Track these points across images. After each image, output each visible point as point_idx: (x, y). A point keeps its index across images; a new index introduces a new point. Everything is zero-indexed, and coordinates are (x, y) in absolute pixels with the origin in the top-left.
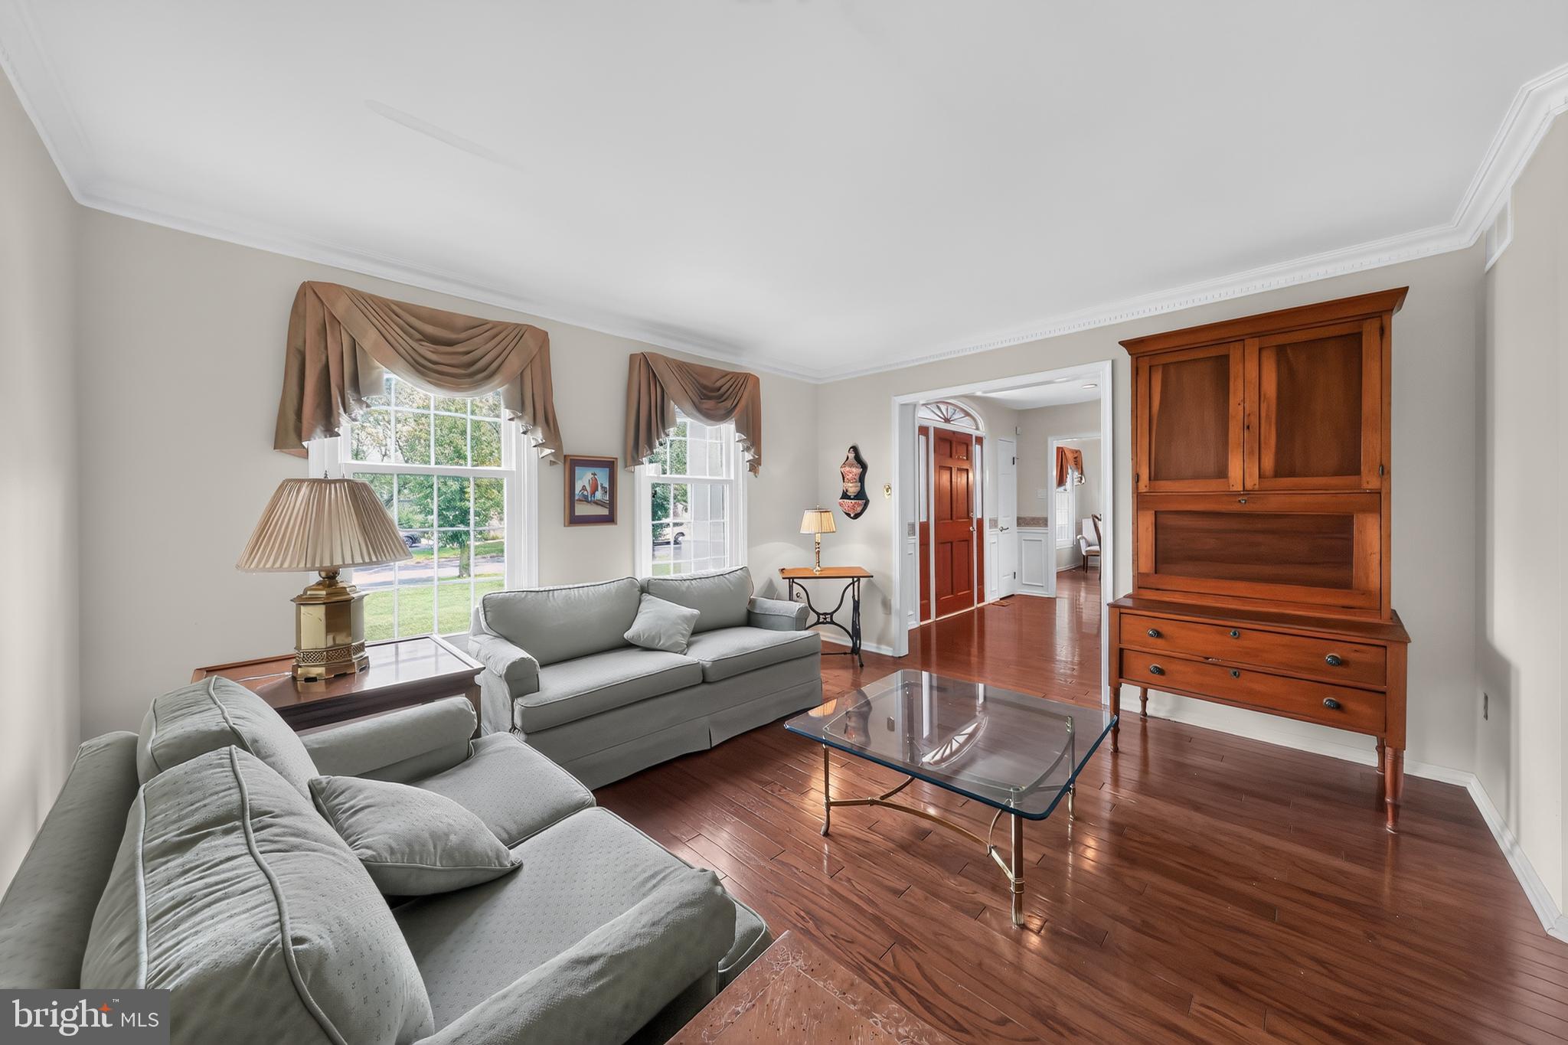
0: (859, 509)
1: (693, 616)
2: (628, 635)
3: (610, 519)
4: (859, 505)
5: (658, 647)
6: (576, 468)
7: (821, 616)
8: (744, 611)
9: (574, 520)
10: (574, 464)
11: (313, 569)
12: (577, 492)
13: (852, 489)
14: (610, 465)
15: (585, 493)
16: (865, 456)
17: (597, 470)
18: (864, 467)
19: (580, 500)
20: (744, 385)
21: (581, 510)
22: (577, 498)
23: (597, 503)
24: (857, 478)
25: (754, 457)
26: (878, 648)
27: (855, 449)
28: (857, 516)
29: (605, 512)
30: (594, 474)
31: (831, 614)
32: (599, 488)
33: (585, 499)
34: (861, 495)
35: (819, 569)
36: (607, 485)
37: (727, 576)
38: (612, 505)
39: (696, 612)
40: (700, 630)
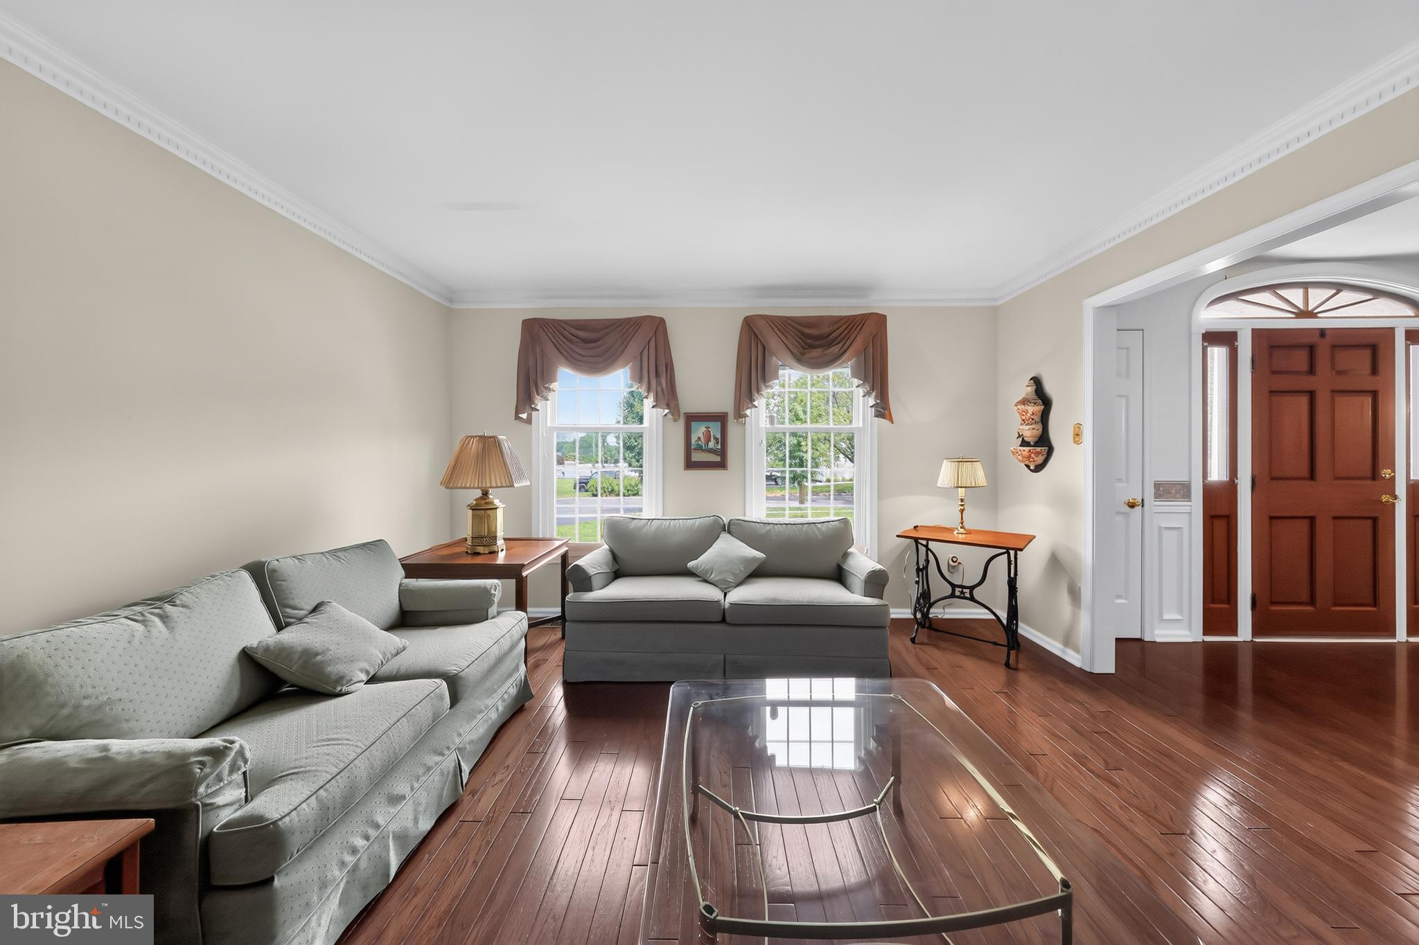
0: (1040, 459)
1: (754, 559)
2: (691, 564)
3: (722, 465)
4: (1037, 454)
5: (709, 580)
6: (692, 423)
7: (957, 589)
8: (834, 564)
9: (690, 465)
10: (691, 419)
11: (478, 488)
12: (693, 441)
13: (1031, 433)
14: (721, 418)
15: (700, 442)
16: (1049, 388)
17: (711, 424)
18: (1046, 402)
19: (694, 449)
20: (860, 327)
21: (697, 457)
22: (693, 447)
23: (710, 451)
24: (1037, 418)
25: (875, 401)
26: (1064, 652)
27: (1037, 381)
28: (1039, 468)
29: (718, 459)
30: (707, 427)
31: (972, 588)
32: (712, 438)
33: (699, 448)
34: (1044, 441)
35: (962, 531)
36: (719, 436)
37: (819, 525)
38: (723, 453)
39: (760, 555)
40: (759, 573)
